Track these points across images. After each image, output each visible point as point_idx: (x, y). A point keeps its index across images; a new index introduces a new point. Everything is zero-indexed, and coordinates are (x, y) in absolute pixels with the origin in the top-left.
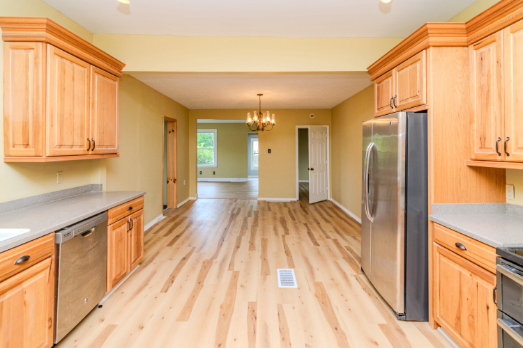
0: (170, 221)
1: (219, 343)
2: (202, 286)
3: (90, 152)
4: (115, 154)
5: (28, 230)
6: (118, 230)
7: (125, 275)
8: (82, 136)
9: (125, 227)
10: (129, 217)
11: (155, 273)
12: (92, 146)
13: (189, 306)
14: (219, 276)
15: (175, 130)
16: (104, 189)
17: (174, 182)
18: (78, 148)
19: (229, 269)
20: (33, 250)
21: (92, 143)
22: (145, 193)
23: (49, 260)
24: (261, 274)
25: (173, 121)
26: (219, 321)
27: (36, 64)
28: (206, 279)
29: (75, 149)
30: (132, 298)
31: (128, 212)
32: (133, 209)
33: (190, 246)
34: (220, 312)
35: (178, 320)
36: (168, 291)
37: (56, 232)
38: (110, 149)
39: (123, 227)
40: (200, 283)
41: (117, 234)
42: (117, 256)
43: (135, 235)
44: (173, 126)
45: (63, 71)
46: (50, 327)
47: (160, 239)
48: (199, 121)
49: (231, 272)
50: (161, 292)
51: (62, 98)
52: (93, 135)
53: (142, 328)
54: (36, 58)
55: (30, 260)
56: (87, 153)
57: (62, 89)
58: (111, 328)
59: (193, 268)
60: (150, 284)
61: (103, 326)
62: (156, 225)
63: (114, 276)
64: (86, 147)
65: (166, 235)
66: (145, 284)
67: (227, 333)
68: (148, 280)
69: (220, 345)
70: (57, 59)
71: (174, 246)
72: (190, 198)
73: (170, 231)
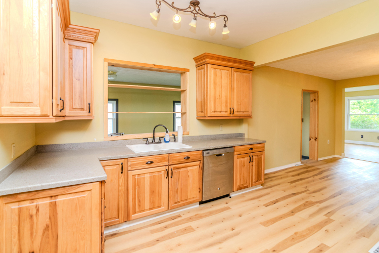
0: (304, 168)
1: (275, 249)
2: (293, 215)
3: (232, 115)
4: (250, 116)
5: (191, 147)
6: (242, 159)
7: (247, 187)
8: (226, 106)
9: (247, 159)
10: (251, 154)
11: (268, 194)
12: (232, 112)
13: (274, 221)
14: (312, 215)
15: (317, 99)
16: (246, 136)
17: (315, 140)
18: (224, 112)
19: (326, 215)
20: (191, 155)
21: (232, 110)
22: (266, 142)
23: (199, 162)
24: (357, 233)
25: (315, 92)
26: (286, 240)
27: (204, 74)
28: (300, 212)
29: (222, 113)
30: (246, 201)
31: (250, 151)
32: (254, 150)
33: (306, 188)
34: (292, 236)
35: (261, 223)
36: (268, 207)
37: (203, 150)
38: (245, 114)
39: (246, 159)
40: (293, 212)
41: (241, 162)
42: (240, 174)
43: (256, 166)
44: (315, 96)
45: (216, 75)
46: (199, 192)
47: (287, 177)
48: (347, 90)
49: (326, 218)
50: (264, 205)
51: (215, 89)
52: (233, 106)
53: (240, 216)
54: (204, 72)
55: (190, 159)
56: (229, 115)
57: (215, 84)
58: (228, 208)
59: (296, 202)
60: (261, 199)
61: (226, 206)
62: (292, 168)
63: (238, 184)
64: (229, 112)
65: (293, 176)
66: (258, 197)
67: (286, 249)
68: (261, 196)
69: (274, 251)
70: (213, 70)
71: (294, 184)
72: (336, 156)
73: (299, 174)
